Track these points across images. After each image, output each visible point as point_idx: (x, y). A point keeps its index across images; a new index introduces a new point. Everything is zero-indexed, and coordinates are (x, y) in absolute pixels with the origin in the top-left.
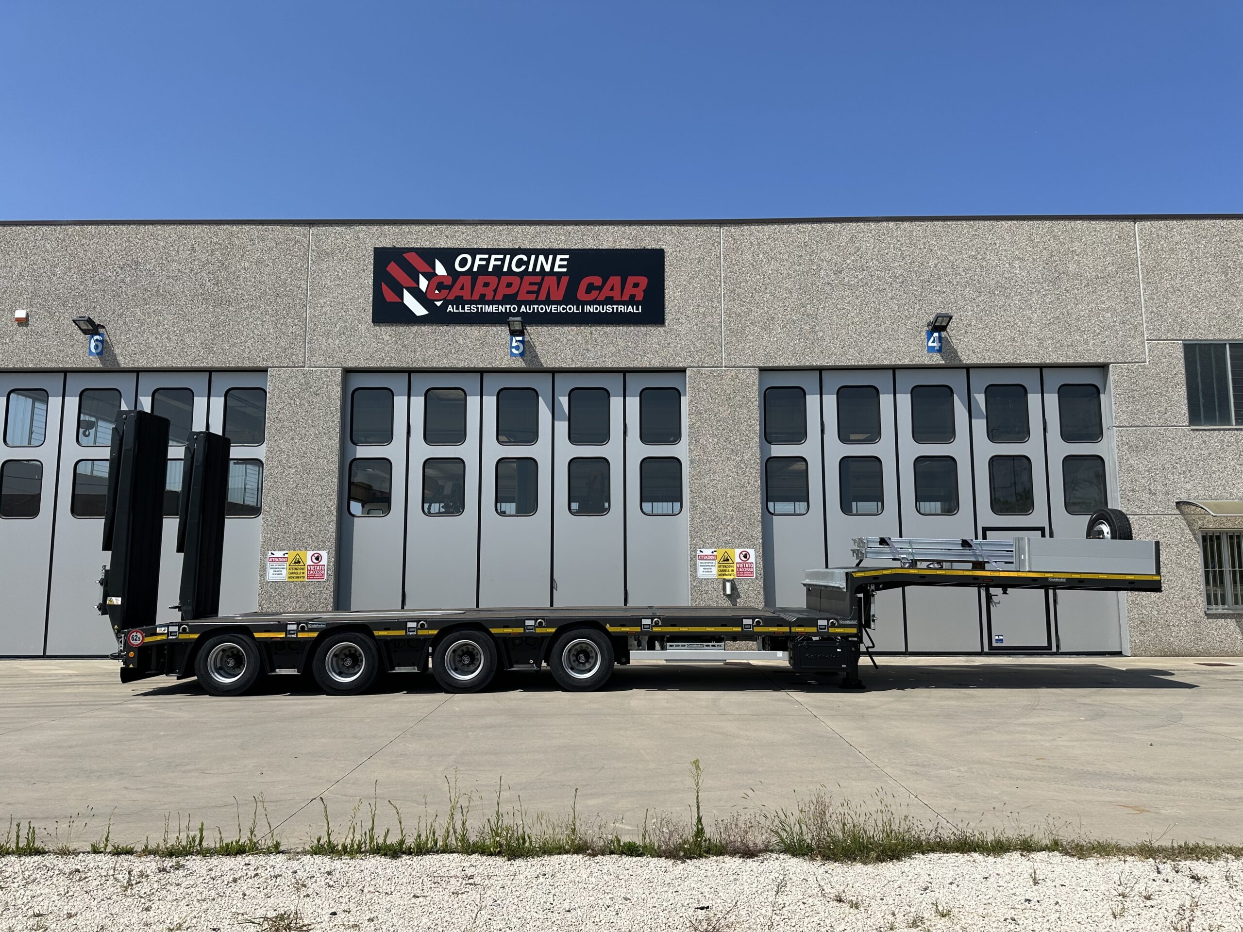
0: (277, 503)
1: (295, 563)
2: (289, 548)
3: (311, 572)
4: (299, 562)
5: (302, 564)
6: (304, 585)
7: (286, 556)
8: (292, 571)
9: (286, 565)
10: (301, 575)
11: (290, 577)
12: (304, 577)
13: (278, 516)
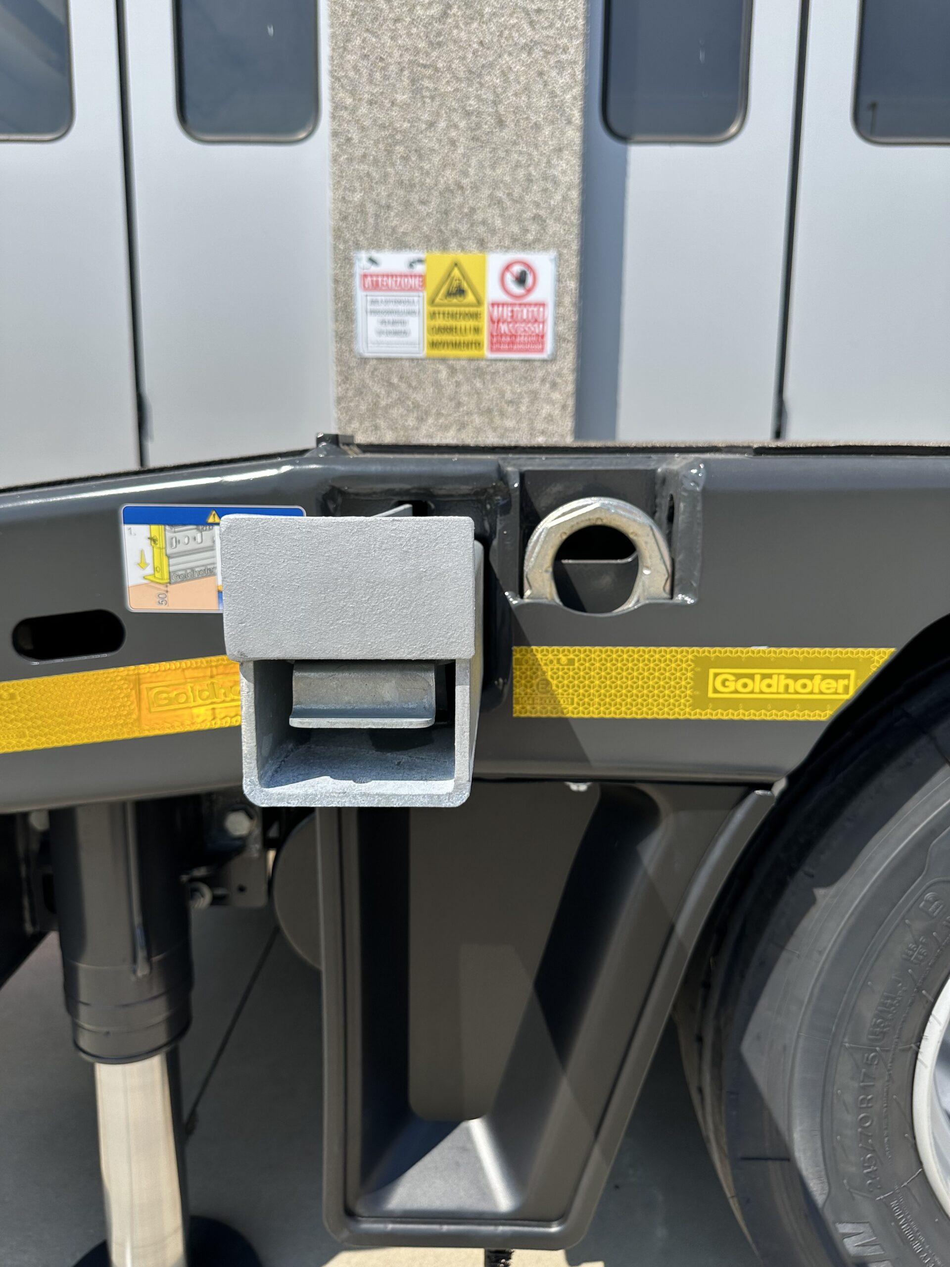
0: (378, 76)
1: (449, 294)
2: (427, 242)
3: (504, 328)
4: (461, 292)
5: (470, 298)
6: (480, 373)
7: (419, 268)
8: (440, 322)
9: (420, 301)
10: (470, 337)
11: (434, 345)
12: (478, 345)
13: (383, 127)
